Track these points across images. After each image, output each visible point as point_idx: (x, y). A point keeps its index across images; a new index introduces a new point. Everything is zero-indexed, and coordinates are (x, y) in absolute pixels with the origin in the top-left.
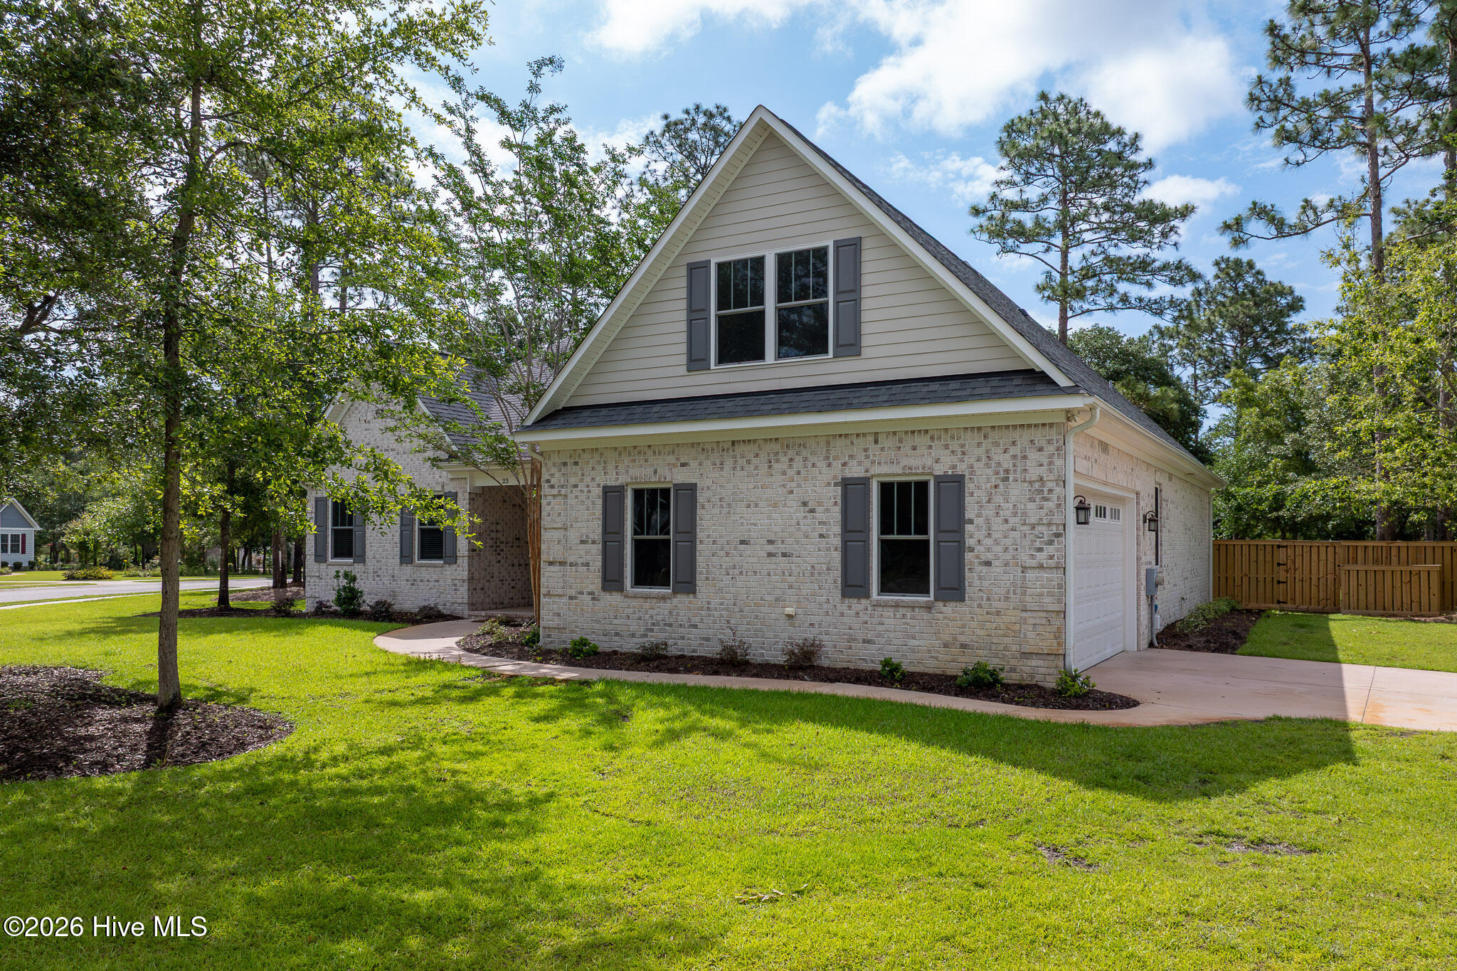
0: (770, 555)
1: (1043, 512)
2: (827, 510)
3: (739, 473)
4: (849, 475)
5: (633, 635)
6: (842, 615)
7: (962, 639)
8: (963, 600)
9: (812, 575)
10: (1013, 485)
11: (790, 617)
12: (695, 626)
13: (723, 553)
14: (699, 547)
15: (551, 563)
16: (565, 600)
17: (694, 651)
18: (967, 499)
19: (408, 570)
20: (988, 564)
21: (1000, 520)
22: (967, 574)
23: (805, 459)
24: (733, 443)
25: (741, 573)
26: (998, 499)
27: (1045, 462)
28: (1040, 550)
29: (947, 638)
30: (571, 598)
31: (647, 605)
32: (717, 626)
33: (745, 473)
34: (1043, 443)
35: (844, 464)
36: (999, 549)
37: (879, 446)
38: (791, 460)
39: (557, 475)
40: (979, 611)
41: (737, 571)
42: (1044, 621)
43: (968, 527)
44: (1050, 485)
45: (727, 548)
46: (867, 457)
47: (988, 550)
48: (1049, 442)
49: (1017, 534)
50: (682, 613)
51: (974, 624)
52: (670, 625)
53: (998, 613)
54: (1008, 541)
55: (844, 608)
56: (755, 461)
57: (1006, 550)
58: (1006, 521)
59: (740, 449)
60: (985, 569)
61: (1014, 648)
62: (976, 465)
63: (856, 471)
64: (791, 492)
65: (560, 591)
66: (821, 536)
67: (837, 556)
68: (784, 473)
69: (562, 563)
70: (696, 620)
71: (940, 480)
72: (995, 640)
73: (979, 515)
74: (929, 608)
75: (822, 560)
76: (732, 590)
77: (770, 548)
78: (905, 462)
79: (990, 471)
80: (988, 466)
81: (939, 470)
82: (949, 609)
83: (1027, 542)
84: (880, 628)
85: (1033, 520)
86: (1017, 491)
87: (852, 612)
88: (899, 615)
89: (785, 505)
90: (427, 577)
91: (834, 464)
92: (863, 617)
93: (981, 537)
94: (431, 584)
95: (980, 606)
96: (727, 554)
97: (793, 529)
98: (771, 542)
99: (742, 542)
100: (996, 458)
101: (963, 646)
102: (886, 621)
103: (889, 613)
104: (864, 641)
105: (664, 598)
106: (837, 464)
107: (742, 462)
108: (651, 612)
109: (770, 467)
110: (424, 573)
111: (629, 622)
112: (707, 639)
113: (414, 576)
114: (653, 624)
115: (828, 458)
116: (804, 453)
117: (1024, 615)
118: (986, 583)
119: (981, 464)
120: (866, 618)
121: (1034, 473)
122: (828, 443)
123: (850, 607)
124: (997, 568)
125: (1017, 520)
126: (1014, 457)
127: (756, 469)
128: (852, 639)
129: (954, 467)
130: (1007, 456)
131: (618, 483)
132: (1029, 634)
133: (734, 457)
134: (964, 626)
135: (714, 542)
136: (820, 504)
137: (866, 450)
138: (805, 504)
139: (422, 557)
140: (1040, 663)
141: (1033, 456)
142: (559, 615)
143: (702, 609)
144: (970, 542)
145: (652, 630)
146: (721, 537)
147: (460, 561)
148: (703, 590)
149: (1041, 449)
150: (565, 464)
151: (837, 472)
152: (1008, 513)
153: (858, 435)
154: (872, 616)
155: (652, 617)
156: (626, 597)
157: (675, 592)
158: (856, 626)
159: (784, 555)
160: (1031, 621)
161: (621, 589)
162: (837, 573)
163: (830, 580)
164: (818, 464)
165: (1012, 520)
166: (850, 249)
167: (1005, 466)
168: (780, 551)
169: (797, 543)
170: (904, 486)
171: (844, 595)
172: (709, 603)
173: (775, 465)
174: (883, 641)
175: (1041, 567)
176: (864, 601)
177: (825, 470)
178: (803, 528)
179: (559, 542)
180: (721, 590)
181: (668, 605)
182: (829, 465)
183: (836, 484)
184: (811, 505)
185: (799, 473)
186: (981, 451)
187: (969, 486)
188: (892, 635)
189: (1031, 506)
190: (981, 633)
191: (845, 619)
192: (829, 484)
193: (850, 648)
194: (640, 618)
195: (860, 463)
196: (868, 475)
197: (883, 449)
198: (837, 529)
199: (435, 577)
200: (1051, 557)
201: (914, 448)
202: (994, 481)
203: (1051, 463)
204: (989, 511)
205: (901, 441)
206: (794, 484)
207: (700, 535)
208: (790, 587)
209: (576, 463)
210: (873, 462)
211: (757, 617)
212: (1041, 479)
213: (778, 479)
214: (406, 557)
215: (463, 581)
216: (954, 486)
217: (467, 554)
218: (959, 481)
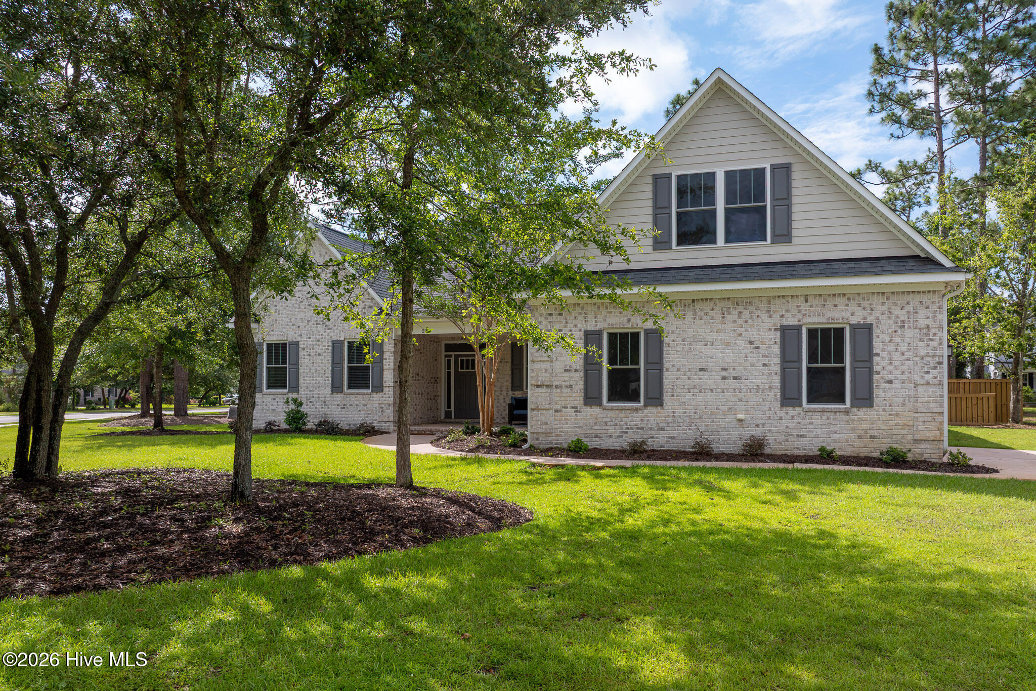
0: (723, 378)
1: (929, 348)
2: (769, 347)
3: (698, 322)
4: (785, 324)
5: (611, 436)
6: (781, 418)
7: (872, 432)
8: (872, 406)
9: (757, 391)
10: (907, 330)
11: (740, 420)
12: (663, 429)
13: (685, 377)
14: (666, 373)
15: (538, 386)
16: (551, 412)
17: (662, 446)
18: (875, 340)
19: (338, 397)
20: (890, 382)
21: (898, 353)
22: (875, 389)
23: (751, 313)
24: (693, 301)
25: (700, 391)
26: (897, 340)
27: (931, 315)
28: (928, 373)
29: (861, 432)
30: (556, 411)
31: (622, 415)
32: (681, 428)
33: (703, 322)
34: (929, 303)
35: (782, 316)
36: (898, 372)
37: (809, 304)
38: (740, 313)
39: (544, 322)
40: (884, 413)
41: (697, 390)
42: (930, 419)
43: (876, 358)
44: (933, 331)
45: (689, 374)
46: (800, 311)
47: (890, 373)
48: (933, 302)
49: (911, 363)
50: (652, 420)
51: (880, 422)
52: (642, 429)
53: (897, 415)
54: (905, 367)
55: (783, 414)
56: (711, 313)
57: (903, 373)
58: (903, 354)
59: (698, 305)
60: (888, 386)
61: (909, 437)
62: (881, 317)
63: (791, 321)
64: (740, 335)
65: (547, 406)
66: (765, 365)
67: (777, 379)
68: (735, 322)
69: (547, 386)
70: (662, 425)
71: (854, 328)
72: (895, 432)
73: (883, 350)
74: (847, 412)
75: (765, 382)
76: (693, 403)
77: (724, 373)
78: (828, 315)
79: (891, 322)
80: (890, 318)
81: (854, 320)
82: (862, 412)
83: (918, 368)
84: (811, 426)
85: (922, 354)
86: (910, 334)
87: (789, 416)
88: (824, 417)
89: (735, 344)
90: (356, 402)
91: (774, 316)
92: (797, 419)
93: (885, 365)
94: (360, 408)
95: (884, 410)
96: (689, 378)
97: (742, 360)
98: (724, 369)
99: (701, 370)
100: (896, 313)
101: (872, 437)
102: (815, 422)
103: (817, 416)
104: (798, 436)
105: (636, 410)
106: (776, 316)
107: (700, 314)
108: (625, 420)
109: (723, 318)
110: (353, 399)
111: (607, 427)
112: (673, 438)
113: (344, 402)
114: (628, 428)
115: (769, 312)
116: (751, 308)
117: (916, 415)
118: (889, 395)
119: (884, 317)
120: (800, 420)
121: (922, 323)
122: (769, 302)
123: (787, 413)
124: (896, 385)
125: (911, 353)
126: (908, 312)
127: (712, 318)
128: (788, 435)
129: (865, 318)
130: (904, 312)
131: (597, 329)
132: (920, 428)
133: (695, 310)
134: (873, 424)
135: (678, 370)
136: (763, 343)
137: (798, 306)
138: (751, 343)
139: (349, 388)
140: (928, 446)
141: (922, 311)
142: (546, 423)
143: (668, 416)
144: (877, 368)
145: (627, 433)
146: (684, 366)
147: (386, 390)
148: (669, 403)
149: (927, 308)
150: (551, 315)
151: (777, 321)
152: (904, 349)
153: (792, 296)
154: (804, 419)
155: (626, 423)
156: (605, 409)
157: (646, 405)
158: (791, 426)
159: (735, 378)
160: (922, 419)
161: (600, 404)
162: (777, 391)
163: (772, 394)
164: (761, 316)
165: (907, 354)
166: (783, 171)
167: (902, 318)
168: (731, 376)
169: (746, 369)
170: (826, 331)
171: (782, 405)
172: (674, 412)
173: (728, 317)
174: (812, 435)
175: (928, 384)
176: (797, 409)
177: (767, 320)
178: (750, 360)
179: (546, 371)
180: (684, 403)
181: (640, 414)
182: (770, 317)
183: (776, 330)
184: (756, 343)
185: (746, 322)
186: (885, 308)
187: (876, 331)
188: (819, 431)
189: (921, 344)
190: (883, 427)
191: (783, 421)
192: (770, 330)
193: (787, 440)
194: (616, 424)
195: (794, 316)
196: (800, 323)
197: (811, 306)
198: (777, 360)
199: (364, 402)
200: (935, 378)
201: (835, 306)
202: (894, 327)
203: (935, 316)
204: (891, 348)
205: (825, 301)
206: (742, 330)
207: (666, 365)
208: (740, 400)
209: (560, 314)
210: (804, 315)
211: (713, 421)
212: (928, 327)
213: (730, 326)
214: (336, 388)
215: (389, 405)
216: (865, 331)
217: (392, 384)
218: (869, 328)
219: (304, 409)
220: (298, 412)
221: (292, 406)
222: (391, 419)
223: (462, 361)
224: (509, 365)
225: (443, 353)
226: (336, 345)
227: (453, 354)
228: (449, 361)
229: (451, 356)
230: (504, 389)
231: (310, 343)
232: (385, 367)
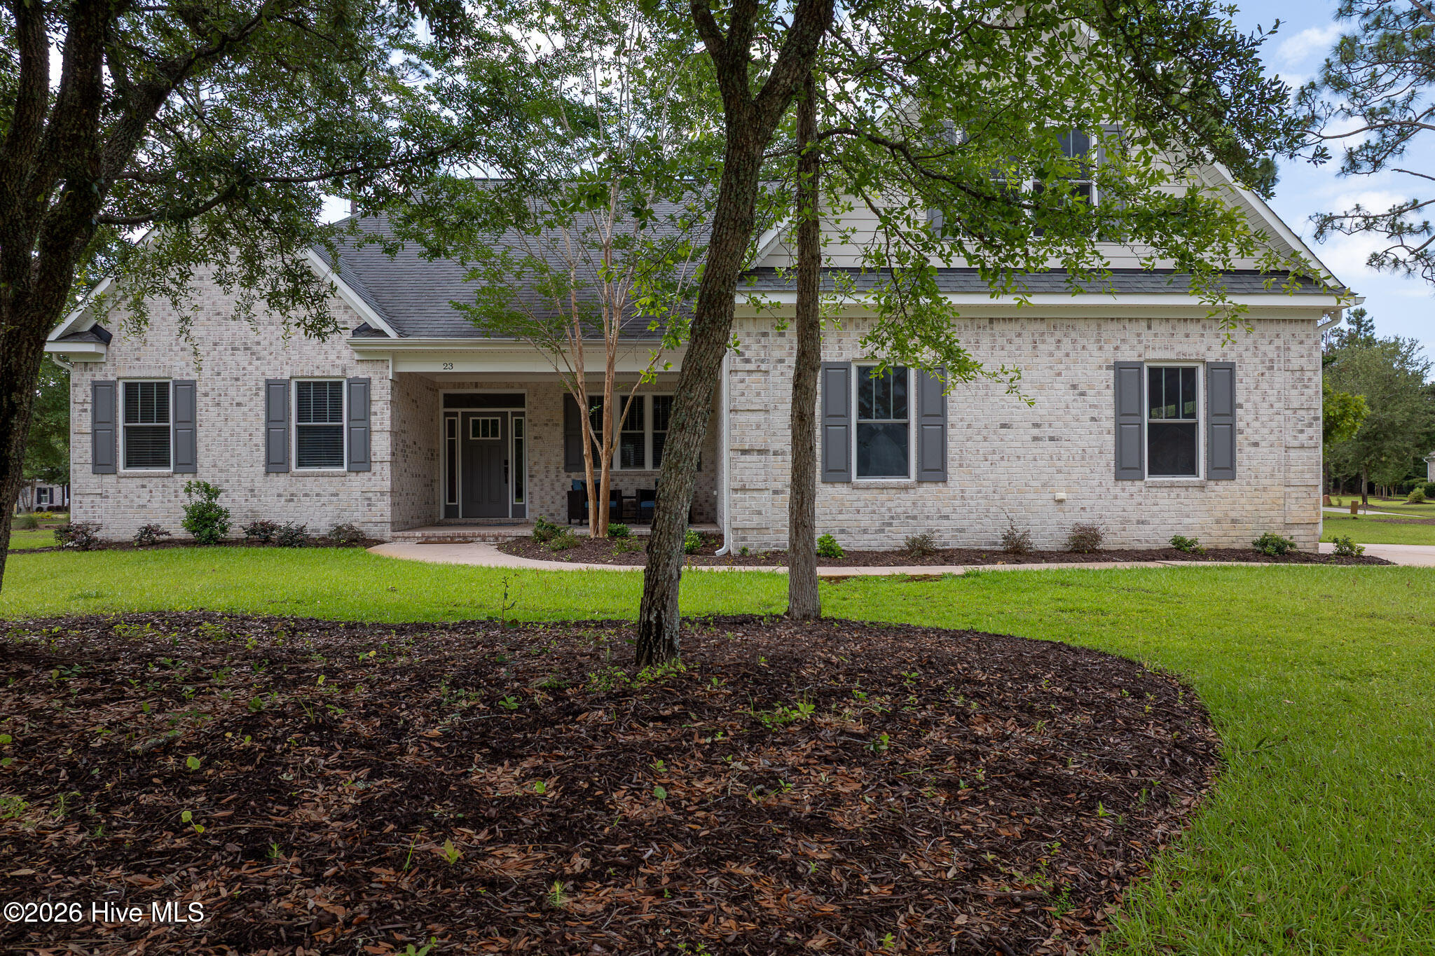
0: (1036, 439)
1: (1304, 398)
2: (1099, 393)
3: (997, 353)
4: (1121, 359)
5: (865, 531)
6: (1116, 497)
7: (1233, 514)
8: (1234, 479)
9: (1083, 458)
10: (1277, 373)
11: (1061, 501)
12: (947, 517)
13: (980, 438)
14: (950, 432)
15: (744, 452)
16: (766, 495)
17: (945, 544)
18: (1238, 385)
19: (280, 481)
20: (1256, 444)
21: (1265, 405)
22: (1238, 455)
23: (1074, 342)
24: (991, 320)
25: (1002, 458)
26: (1264, 386)
27: (1305, 353)
28: (1302, 431)
29: (1219, 514)
30: (776, 492)
31: (883, 496)
32: (974, 516)
33: (1005, 353)
34: (1303, 337)
35: (1117, 348)
36: (1266, 431)
37: (1152, 331)
38: (1059, 341)
39: (755, 347)
40: (1248, 488)
41: (997, 457)
42: (1305, 495)
43: (1239, 412)
44: (1308, 374)
45: (985, 432)
46: (1140, 342)
47: (1256, 432)
48: (1308, 336)
49: (1281, 418)
50: (929, 504)
51: (1243, 501)
52: (915, 518)
53: (1265, 489)
54: (1274, 424)
55: (1118, 490)
56: (1017, 341)
57: (1272, 432)
58: (1272, 406)
59: (998, 327)
60: (1253, 449)
61: (1280, 520)
62: (1245, 354)
63: (1128, 355)
64: (1059, 374)
65: (761, 485)
66: (1093, 419)
67: (1110, 440)
68: (1051, 355)
69: (760, 452)
70: (946, 511)
71: (1212, 368)
72: (1262, 514)
73: (1247, 401)
74: (1202, 487)
75: (1094, 444)
76: (992, 476)
77: (1036, 432)
78: (1178, 348)
79: (1257, 360)
80: (1255, 355)
81: (1211, 357)
82: (1221, 487)
83: (1290, 425)
84: (1155, 508)
85: (1296, 405)
86: (1280, 378)
87: (1126, 495)
88: (1173, 495)
89: (1052, 388)
90: (317, 490)
91: (1106, 347)
92: (1138, 499)
93: (1250, 420)
94: (323, 499)
95: (1248, 484)
96: (985, 439)
97: (1061, 412)
98: (1036, 425)
99: (1004, 426)
100: (1263, 348)
101: (1234, 521)
102: (1160, 502)
103: (1163, 493)
104: (1138, 522)
105: (906, 488)
106: (1109, 348)
107: (1000, 341)
108: (889, 504)
109: (1035, 348)
110: (311, 485)
111: (859, 517)
112: (962, 531)
113: (293, 490)
114: (892, 518)
115: (1099, 341)
116: (1073, 335)
117: (1288, 490)
118: (1255, 463)
119: (1249, 354)
120: (1140, 499)
121: (1296, 363)
122: (1099, 325)
123: (1123, 490)
124: (1264, 449)
125: (1281, 405)
126: (1278, 348)
127: (1019, 348)
128: (1125, 521)
129: (1225, 355)
130: (1272, 347)
131: (841, 359)
132: (1293, 507)
133: (993, 335)
134: (1234, 503)
135: (969, 426)
136: (1091, 387)
137: (1139, 335)
138: (1074, 387)
139: (300, 464)
140: (1301, 532)
141: (1295, 347)
142: (759, 513)
143: (954, 498)
144: (1240, 425)
145: (890, 525)
146: (977, 420)
147: (376, 468)
148: (956, 477)
149: (1301, 343)
150: (765, 334)
151: (1109, 355)
152: (1273, 399)
153: (1130, 320)
154: (1146, 498)
155: (889, 510)
156: (856, 488)
157: (920, 481)
158: (1129, 508)
159: (1052, 439)
160: (1294, 495)
161: (848, 481)
162: (1110, 457)
163: (1103, 463)
164: (1090, 347)
165: (1276, 405)
167: (1271, 355)
168: (1047, 434)
169: (1066, 426)
170: (1172, 372)
171: (1118, 478)
172: (962, 491)
173: (1041, 347)
174: (1157, 521)
175: (1302, 447)
176: (1138, 483)
177: (1096, 353)
178: (1073, 412)
179: (758, 427)
180: (977, 476)
181: (911, 495)
182: (1100, 348)
183: (1108, 368)
184: (1082, 387)
185: (1067, 355)
186: (1249, 341)
187: (1239, 374)
188: (1166, 515)
189: (1294, 392)
190: (1248, 507)
191: (1118, 502)
192: (1100, 367)
193: (1124, 530)
194: (874, 512)
195: (1132, 348)
196: (1142, 359)
197: (1156, 335)
198: (1110, 412)
199: (332, 490)
200: (1311, 438)
201: (1187, 336)
202: (1261, 369)
203: (1310, 355)
204: (1256, 398)
205: (1173, 328)
206: (1062, 367)
207: (951, 418)
208: (1059, 472)
209: (781, 335)
210: (1147, 347)
211: (1021, 504)
212: (1302, 370)
213: (1044, 360)
214: (275, 464)
215: (382, 493)
216: (1224, 374)
217: (388, 458)
218: (1230, 368)
219: (222, 502)
220: (210, 507)
221: (197, 498)
222: (388, 516)
223: (476, 423)
224: (561, 429)
225: (442, 410)
226: (274, 389)
227: (460, 410)
228: (452, 424)
229: (456, 414)
230: (552, 468)
231: (219, 383)
232: (374, 428)
